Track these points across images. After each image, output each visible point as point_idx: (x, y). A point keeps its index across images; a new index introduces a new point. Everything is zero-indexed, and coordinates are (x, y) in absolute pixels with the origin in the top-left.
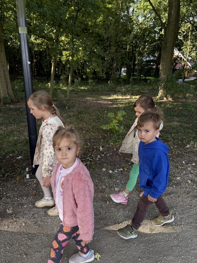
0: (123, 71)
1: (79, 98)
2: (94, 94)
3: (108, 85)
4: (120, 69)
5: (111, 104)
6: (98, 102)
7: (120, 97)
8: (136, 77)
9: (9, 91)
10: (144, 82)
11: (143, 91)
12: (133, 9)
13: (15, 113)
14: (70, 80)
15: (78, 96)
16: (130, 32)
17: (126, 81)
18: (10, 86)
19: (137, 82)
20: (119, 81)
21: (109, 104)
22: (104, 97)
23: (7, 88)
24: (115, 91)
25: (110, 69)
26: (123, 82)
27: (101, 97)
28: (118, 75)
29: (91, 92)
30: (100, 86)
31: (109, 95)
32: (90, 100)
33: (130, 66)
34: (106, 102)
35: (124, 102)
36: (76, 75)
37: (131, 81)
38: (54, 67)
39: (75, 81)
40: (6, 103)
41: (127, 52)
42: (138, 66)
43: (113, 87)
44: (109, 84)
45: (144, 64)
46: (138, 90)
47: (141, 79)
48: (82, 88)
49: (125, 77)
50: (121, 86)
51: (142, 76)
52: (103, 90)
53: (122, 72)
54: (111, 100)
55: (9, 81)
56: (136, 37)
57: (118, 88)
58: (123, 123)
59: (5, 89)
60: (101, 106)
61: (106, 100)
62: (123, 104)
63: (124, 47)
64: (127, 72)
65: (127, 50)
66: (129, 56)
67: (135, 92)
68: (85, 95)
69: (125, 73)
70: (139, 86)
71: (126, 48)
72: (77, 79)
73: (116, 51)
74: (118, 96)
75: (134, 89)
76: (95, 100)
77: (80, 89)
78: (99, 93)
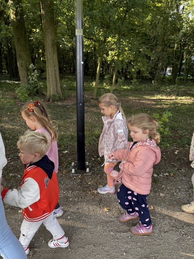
0: (169, 71)
1: (121, 98)
2: (137, 94)
3: (152, 85)
4: (165, 68)
5: (155, 104)
6: (141, 101)
7: (165, 98)
8: (182, 77)
9: (58, 89)
10: (192, 82)
11: (189, 92)
12: (184, 7)
13: (62, 109)
14: (114, 79)
15: (121, 95)
16: (179, 31)
17: (171, 81)
18: (59, 85)
19: (183, 82)
20: (164, 81)
21: (153, 105)
22: (147, 97)
23: (56, 86)
24: (158, 91)
25: (154, 69)
26: (168, 82)
27: (145, 97)
28: (163, 75)
29: (133, 92)
30: (144, 86)
31: (153, 95)
32: (133, 99)
33: (177, 65)
34: (149, 102)
35: (169, 103)
36: (120, 74)
37: (176, 81)
38: (99, 67)
39: (118, 80)
40: (55, 100)
41: (173, 51)
42: (185, 66)
43: (157, 87)
44: (153, 83)
45: (192, 64)
46: (184, 91)
47: (188, 79)
48: (125, 87)
49: (170, 77)
50: (166, 86)
51: (189, 75)
52: (146, 89)
53: (167, 71)
54: (154, 100)
55: (58, 80)
56: (185, 35)
57: (163, 88)
58: (167, 124)
59: (55, 87)
60: (144, 105)
61: (149, 100)
62: (167, 104)
63: (171, 46)
64: (173, 72)
65: (175, 49)
66: (176, 55)
67: (181, 92)
68: (128, 94)
69: (170, 72)
70: (186, 87)
71: (174, 47)
72: (121, 78)
73: (163, 50)
74: (162, 96)
75: (180, 89)
76: (138, 100)
77: (123, 89)
78: (142, 93)
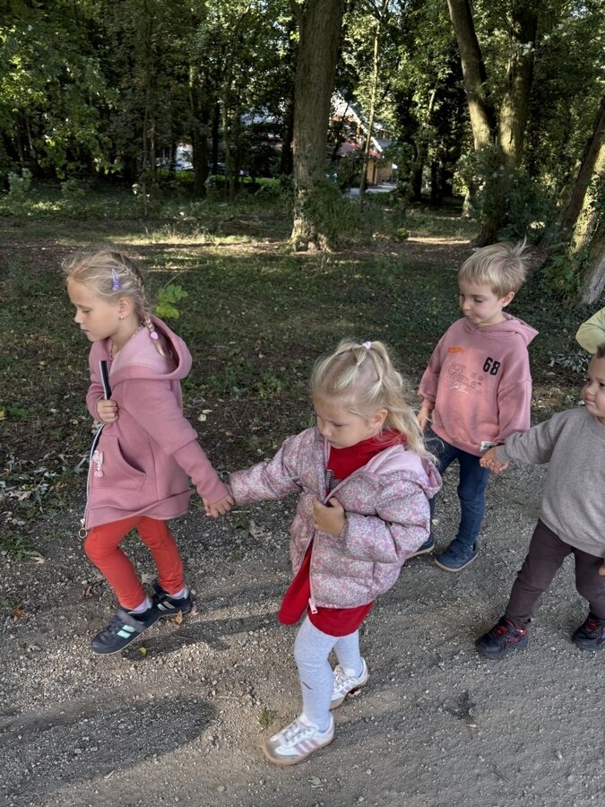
0: (183, 155)
1: (25, 242)
2: (85, 228)
3: (132, 199)
4: (170, 146)
5: (143, 261)
7: (174, 240)
8: (224, 178)
10: (250, 192)
11: (246, 222)
16: (196, 24)
17: (192, 189)
19: (226, 191)
22: (119, 240)
24: (155, 219)
26: (183, 189)
27: (111, 238)
30: (106, 201)
31: (138, 232)
32: (70, 249)
33: (203, 138)
35: (187, 256)
37: (207, 187)
39: (10, 178)
41: (189, 89)
42: (227, 140)
44: (137, 194)
45: (245, 136)
46: (231, 219)
47: (239, 184)
48: (41, 206)
49: (189, 176)
51: (242, 172)
52: (116, 214)
53: (178, 157)
54: (141, 249)
56: (214, 40)
61: (125, 248)
63: (178, 70)
64: (196, 158)
65: (191, 83)
67: (222, 222)
68: (52, 230)
69: (187, 161)
70: (235, 206)
71: (187, 77)
74: (165, 235)
75: (218, 213)
77: (33, 211)
78: (102, 225)
